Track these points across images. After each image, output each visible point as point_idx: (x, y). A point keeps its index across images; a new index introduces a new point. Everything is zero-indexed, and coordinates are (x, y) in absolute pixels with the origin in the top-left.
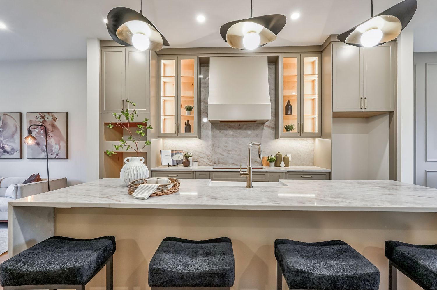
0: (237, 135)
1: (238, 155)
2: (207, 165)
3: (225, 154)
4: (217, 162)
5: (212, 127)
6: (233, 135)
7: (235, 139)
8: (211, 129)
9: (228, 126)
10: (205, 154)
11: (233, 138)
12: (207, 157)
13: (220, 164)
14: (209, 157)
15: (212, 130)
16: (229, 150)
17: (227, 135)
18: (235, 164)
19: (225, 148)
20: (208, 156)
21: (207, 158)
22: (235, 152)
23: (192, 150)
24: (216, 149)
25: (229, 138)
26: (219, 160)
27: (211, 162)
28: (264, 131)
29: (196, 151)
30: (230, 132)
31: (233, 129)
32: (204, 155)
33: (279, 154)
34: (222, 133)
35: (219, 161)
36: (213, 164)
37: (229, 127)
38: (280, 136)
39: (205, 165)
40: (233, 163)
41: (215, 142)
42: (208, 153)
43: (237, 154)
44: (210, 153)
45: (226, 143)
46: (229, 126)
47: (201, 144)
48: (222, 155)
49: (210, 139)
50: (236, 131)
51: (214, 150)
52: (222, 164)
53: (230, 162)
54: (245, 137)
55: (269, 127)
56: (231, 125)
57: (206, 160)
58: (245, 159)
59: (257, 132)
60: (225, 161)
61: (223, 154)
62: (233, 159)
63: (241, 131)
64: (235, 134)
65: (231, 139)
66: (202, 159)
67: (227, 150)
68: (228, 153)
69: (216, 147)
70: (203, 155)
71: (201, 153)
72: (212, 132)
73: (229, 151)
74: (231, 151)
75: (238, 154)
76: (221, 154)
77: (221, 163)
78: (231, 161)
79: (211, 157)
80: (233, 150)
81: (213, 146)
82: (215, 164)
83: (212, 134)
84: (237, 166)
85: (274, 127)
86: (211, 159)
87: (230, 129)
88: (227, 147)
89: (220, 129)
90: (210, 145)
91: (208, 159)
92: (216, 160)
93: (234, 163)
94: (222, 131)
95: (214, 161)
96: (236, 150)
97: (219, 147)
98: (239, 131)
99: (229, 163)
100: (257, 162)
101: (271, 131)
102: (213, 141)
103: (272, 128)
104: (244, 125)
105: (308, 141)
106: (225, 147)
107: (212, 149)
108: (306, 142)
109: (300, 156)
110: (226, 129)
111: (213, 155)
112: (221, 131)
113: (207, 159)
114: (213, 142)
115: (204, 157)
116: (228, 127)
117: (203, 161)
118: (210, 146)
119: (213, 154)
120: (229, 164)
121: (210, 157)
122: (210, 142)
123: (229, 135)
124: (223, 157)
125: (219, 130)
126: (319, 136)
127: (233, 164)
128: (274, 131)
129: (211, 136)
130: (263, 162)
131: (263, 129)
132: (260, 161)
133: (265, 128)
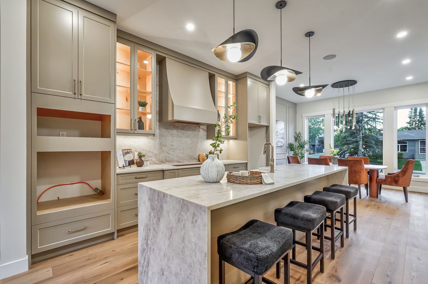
0: (181, 135)
1: (182, 153)
2: (155, 164)
3: (171, 152)
4: (164, 161)
5: (159, 125)
6: (178, 135)
7: (179, 138)
8: (158, 128)
11: (177, 137)
12: (155, 156)
13: (167, 163)
14: (156, 156)
15: (159, 129)
17: (172, 134)
18: (179, 162)
19: (171, 147)
20: (156, 155)
22: (179, 151)
23: (140, 149)
24: (164, 148)
25: (174, 137)
27: (159, 161)
28: (200, 132)
29: (143, 150)
30: (175, 132)
31: (178, 129)
32: (152, 154)
33: (212, 151)
34: (169, 132)
35: (166, 160)
36: (160, 163)
37: (175, 127)
39: (153, 164)
40: (177, 160)
41: (162, 140)
42: (156, 152)
43: (181, 152)
44: (158, 151)
45: (172, 142)
46: (174, 126)
47: (149, 143)
48: (168, 153)
49: (158, 138)
50: (180, 131)
51: (162, 149)
52: (169, 162)
54: (186, 137)
55: (203, 129)
56: (176, 125)
57: (154, 159)
58: (186, 156)
59: (196, 133)
63: (184, 131)
64: (179, 134)
65: (175, 138)
66: (150, 158)
67: (173, 149)
68: (174, 152)
69: (163, 146)
70: (151, 154)
72: (159, 130)
74: (176, 149)
76: (167, 153)
77: (167, 161)
79: (158, 156)
80: (178, 148)
81: (160, 144)
82: (163, 163)
83: (159, 133)
84: (181, 163)
85: (206, 129)
86: (159, 158)
87: (175, 129)
88: (172, 145)
89: (167, 128)
90: (158, 144)
91: (156, 158)
92: (163, 159)
94: (169, 131)
95: (161, 160)
96: (180, 149)
97: (165, 146)
98: (182, 131)
99: (174, 161)
100: (195, 159)
101: (205, 133)
102: (160, 140)
103: (205, 130)
104: (186, 126)
107: (160, 148)
110: (171, 129)
112: (167, 130)
114: (160, 141)
115: (152, 156)
116: (173, 127)
117: (151, 160)
118: (158, 145)
119: (160, 153)
120: (175, 162)
121: (157, 156)
122: (158, 141)
123: (174, 135)
124: (170, 155)
125: (165, 129)
126: (236, 139)
129: (159, 135)
130: (200, 159)
131: (199, 131)
132: (197, 158)
133: (201, 130)
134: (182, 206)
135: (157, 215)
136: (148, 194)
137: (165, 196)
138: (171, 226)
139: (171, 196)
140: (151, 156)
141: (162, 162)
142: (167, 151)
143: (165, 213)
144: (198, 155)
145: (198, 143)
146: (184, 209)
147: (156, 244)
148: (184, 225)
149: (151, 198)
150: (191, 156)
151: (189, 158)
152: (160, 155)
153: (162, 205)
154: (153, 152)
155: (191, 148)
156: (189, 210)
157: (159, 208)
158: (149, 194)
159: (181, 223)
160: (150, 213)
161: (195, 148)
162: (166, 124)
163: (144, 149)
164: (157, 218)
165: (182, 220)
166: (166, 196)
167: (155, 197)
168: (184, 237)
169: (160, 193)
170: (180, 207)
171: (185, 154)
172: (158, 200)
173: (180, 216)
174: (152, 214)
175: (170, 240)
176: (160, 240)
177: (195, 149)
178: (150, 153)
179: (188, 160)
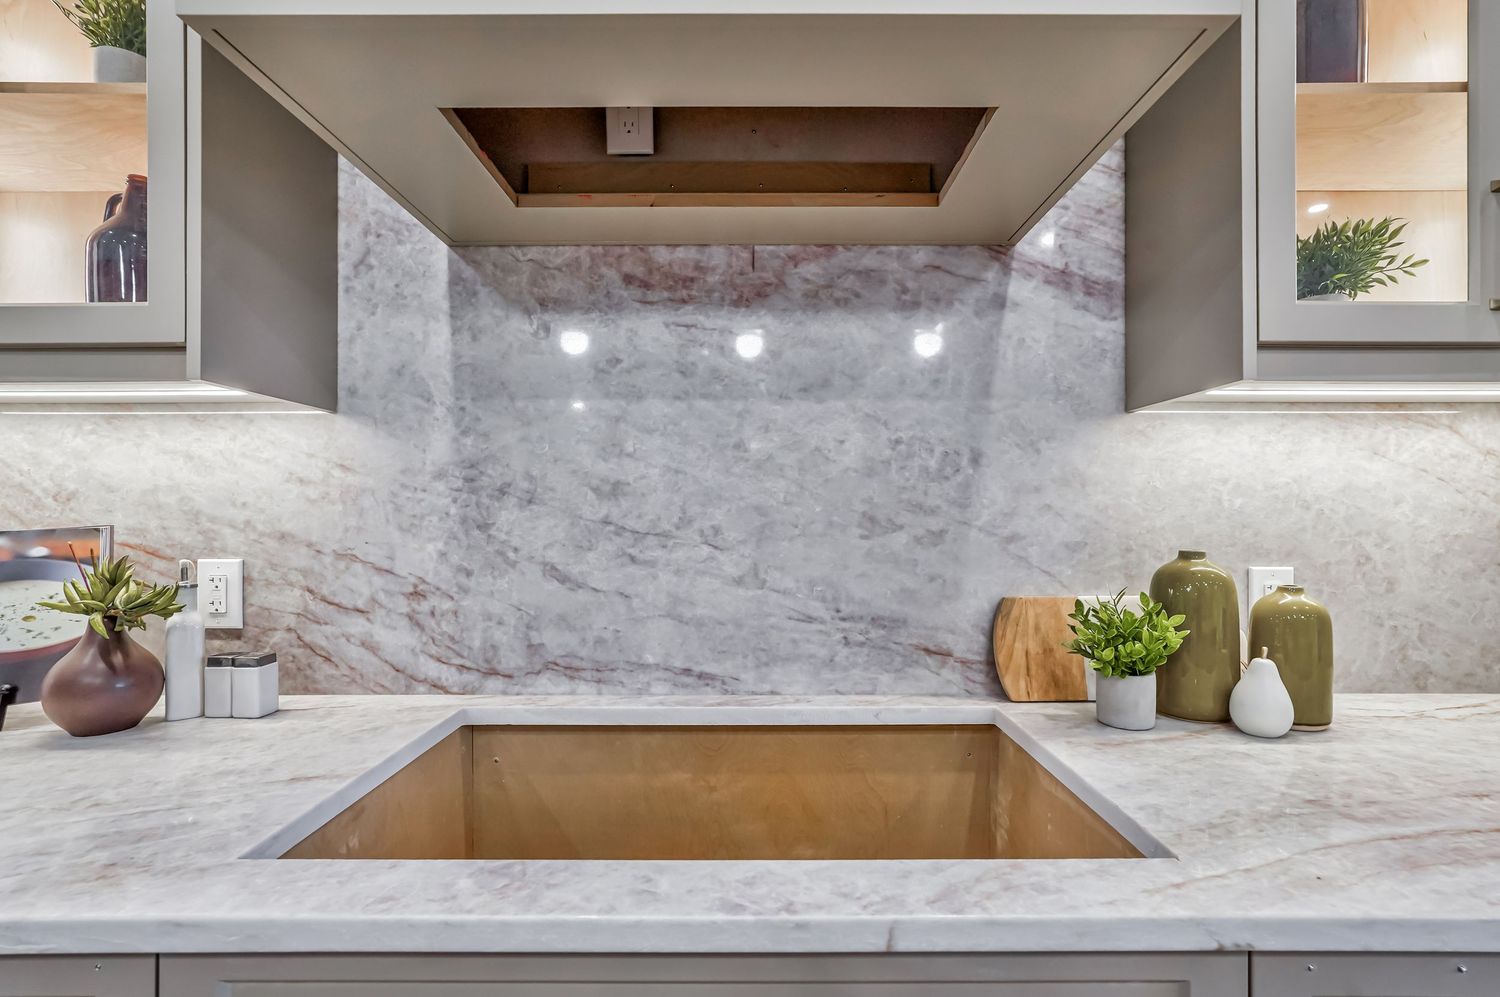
0: (724, 365)
1: (739, 582)
2: (408, 690)
3: (597, 567)
4: (511, 660)
5: (455, 280)
7: (702, 404)
8: (445, 305)
9: (628, 266)
10: (379, 570)
12: (403, 606)
13: (544, 681)
14: (424, 607)
15: (454, 315)
16: (638, 526)
17: (615, 362)
18: (704, 680)
19: (593, 509)
20: (417, 594)
21: (410, 618)
22: (706, 550)
23: (248, 523)
24: (507, 517)
26: (536, 638)
27: (450, 651)
28: (1010, 319)
29: (282, 538)
30: (655, 334)
31: (684, 301)
32: (378, 581)
33: (1197, 566)
35: (533, 649)
36: (470, 678)
37: (646, 286)
38: (1263, 346)
39: (386, 690)
40: (679, 663)
41: (486, 436)
42: (421, 557)
43: (730, 565)
44: (442, 555)
45: (612, 449)
46: (639, 271)
47: (346, 466)
48: (563, 579)
49: (440, 413)
50: (716, 320)
51: (483, 527)
52: (569, 670)
53: (650, 659)
54: (805, 390)
55: (1061, 279)
56: (664, 253)
57: (398, 638)
58: (810, 619)
59: (948, 326)
60: (599, 641)
61: (575, 570)
62: (680, 619)
64: (706, 356)
65: (657, 408)
66: (357, 626)
67: (620, 530)
68: (633, 559)
69: (502, 492)
70: (359, 585)
71: (339, 556)
72: (455, 331)
73: (639, 536)
74: (666, 535)
75: (731, 570)
76: (551, 571)
77: (551, 666)
78: (657, 642)
79: (447, 605)
80: (685, 521)
81: (469, 480)
82: (493, 683)
83: (456, 356)
85: (1119, 279)
86: (447, 627)
88: (615, 489)
89: (545, 303)
90: (440, 475)
91: (419, 624)
92: (499, 636)
93: (697, 669)
94: (568, 325)
95: (477, 644)
96: (716, 530)
97: (530, 499)
98: (745, 321)
99: (644, 667)
100: (944, 654)
102: (465, 433)
103: (1088, 286)
105: (1466, 428)
106: (596, 490)
107: (464, 521)
108: (1454, 444)
109: (1391, 585)
110: (608, 306)
111: (472, 583)
112: (549, 318)
113: (405, 622)
114: (469, 441)
115: (374, 600)
116: (628, 279)
118: (440, 486)
119: (469, 574)
120: (643, 677)
121: (434, 601)
122: (440, 445)
123: (640, 366)
124: (582, 596)
125: (528, 312)
127: (687, 671)
128: (1118, 325)
129: (448, 376)
130: (1001, 659)
131: (1000, 302)
132: (968, 644)
133: (1018, 288)
140: (360, 604)
141: (493, 672)
142: (554, 556)
144: (974, 606)
145: (976, 459)
150: (875, 621)
151: (847, 642)
152: (464, 590)
154: (386, 564)
155: (871, 523)
161: (934, 524)
162: (534, 253)
163: (288, 526)
171: (785, 592)
177: (938, 536)
178: (358, 567)
179: (830, 663)
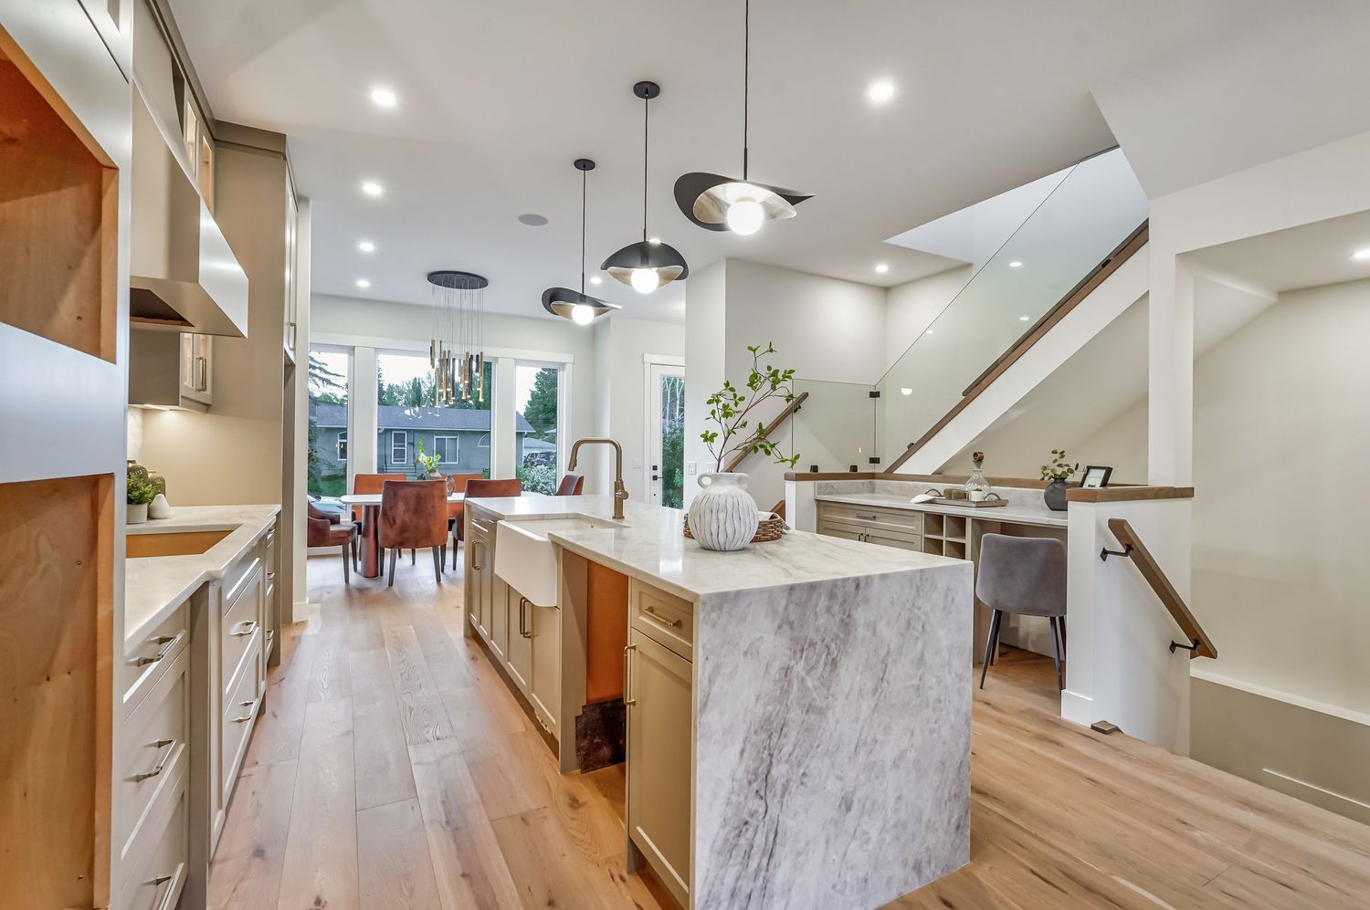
134: (918, 587)
135: (824, 656)
136: (775, 612)
137: (862, 585)
138: (883, 653)
139: (884, 577)
143: (861, 631)
146: (922, 590)
147: (818, 747)
148: (923, 627)
149: (793, 617)
153: (849, 616)
156: (936, 587)
157: (835, 630)
158: (781, 609)
159: (914, 628)
160: (787, 670)
164: (826, 664)
165: (919, 618)
166: (867, 583)
167: (816, 606)
168: (922, 655)
169: (840, 584)
170: (915, 589)
172: (828, 610)
173: (911, 612)
174: (799, 668)
175: (879, 690)
176: (837, 722)
